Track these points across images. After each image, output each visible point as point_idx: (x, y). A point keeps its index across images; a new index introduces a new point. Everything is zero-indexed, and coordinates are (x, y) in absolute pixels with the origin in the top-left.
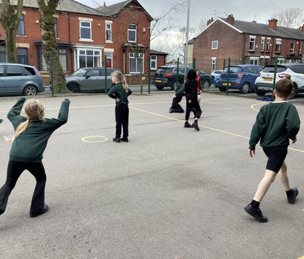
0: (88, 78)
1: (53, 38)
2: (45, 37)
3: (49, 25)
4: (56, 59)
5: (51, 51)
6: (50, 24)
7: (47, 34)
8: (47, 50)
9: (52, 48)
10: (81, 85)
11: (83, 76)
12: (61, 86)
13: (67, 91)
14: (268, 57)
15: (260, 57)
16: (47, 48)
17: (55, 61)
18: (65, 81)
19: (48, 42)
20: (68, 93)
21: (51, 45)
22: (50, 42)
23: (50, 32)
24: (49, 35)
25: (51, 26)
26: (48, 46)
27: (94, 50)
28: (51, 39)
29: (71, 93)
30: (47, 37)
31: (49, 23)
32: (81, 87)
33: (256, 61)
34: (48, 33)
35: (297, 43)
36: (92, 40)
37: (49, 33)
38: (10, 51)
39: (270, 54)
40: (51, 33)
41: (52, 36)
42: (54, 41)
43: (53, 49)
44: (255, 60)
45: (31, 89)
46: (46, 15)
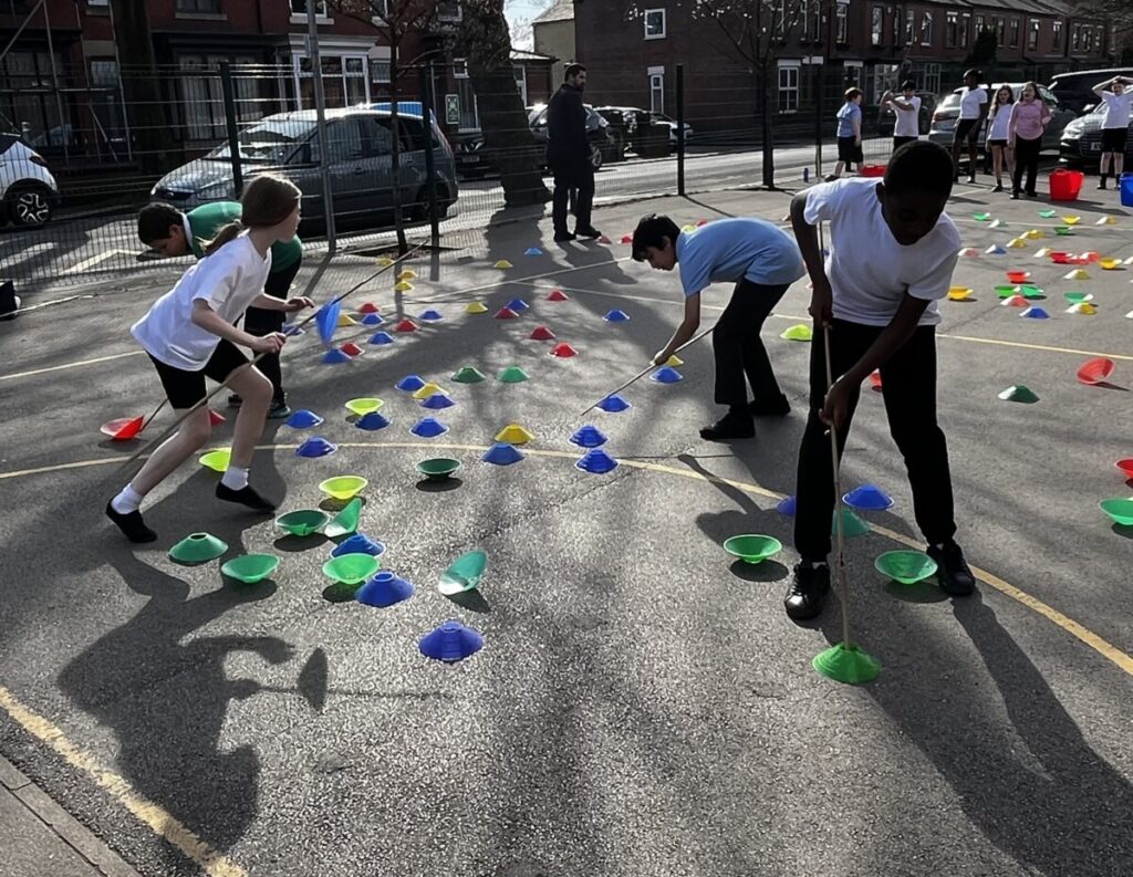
14: (819, 60)
15: (801, 59)
27: (345, 55)
33: (793, 72)
35: (889, 10)
36: (329, 17)
39: (824, 49)
44: (791, 71)
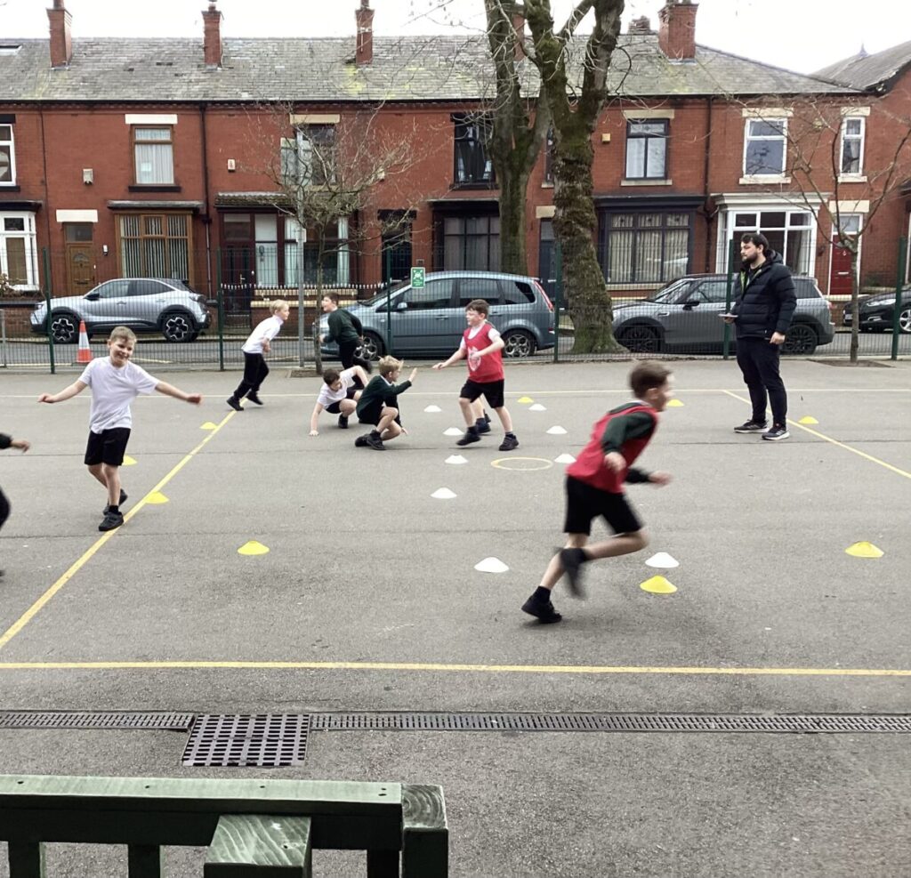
0: (694, 307)
1: (585, 198)
2: (562, 198)
3: (575, 164)
4: (586, 256)
5: (574, 235)
6: (577, 161)
7: (567, 189)
8: (565, 234)
9: (579, 227)
10: (667, 329)
11: (677, 303)
12: (595, 332)
13: (614, 348)
16: (566, 229)
17: (583, 262)
18: (608, 318)
19: (568, 214)
20: (613, 352)
21: (575, 219)
22: (574, 212)
23: (578, 183)
24: (574, 191)
25: (579, 166)
26: (567, 223)
27: (790, 211)
28: (579, 202)
29: (622, 352)
30: (568, 198)
31: (575, 159)
32: (666, 334)
34: (569, 187)
36: (787, 176)
37: (574, 187)
38: (507, 234)
40: (579, 186)
41: (582, 193)
42: (586, 208)
43: (582, 229)
45: (518, 339)
46: (570, 139)
